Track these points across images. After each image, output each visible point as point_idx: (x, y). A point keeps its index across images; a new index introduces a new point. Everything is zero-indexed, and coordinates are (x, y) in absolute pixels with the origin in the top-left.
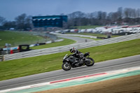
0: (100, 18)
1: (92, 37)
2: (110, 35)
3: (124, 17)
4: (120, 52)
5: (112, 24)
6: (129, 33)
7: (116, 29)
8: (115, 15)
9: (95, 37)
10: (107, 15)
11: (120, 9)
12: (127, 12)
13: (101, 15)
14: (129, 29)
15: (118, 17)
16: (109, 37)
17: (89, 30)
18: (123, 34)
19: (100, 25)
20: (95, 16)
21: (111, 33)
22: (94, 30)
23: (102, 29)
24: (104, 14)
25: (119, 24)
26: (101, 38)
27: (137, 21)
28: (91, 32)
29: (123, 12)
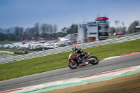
0: (17, 34)
1: (9, 53)
2: (27, 51)
3: (40, 33)
4: (37, 67)
5: (30, 39)
6: (46, 49)
7: (33, 44)
8: (32, 30)
9: (13, 53)
10: (24, 31)
11: (37, 24)
12: (44, 28)
13: (18, 31)
14: (46, 45)
15: (35, 33)
16: (26, 53)
17: (6, 46)
18: (40, 49)
19: (18, 40)
20: (12, 32)
21: (28, 49)
22: (11, 46)
23: (20, 45)
24: (22, 29)
25: (36, 39)
26: (19, 54)
27: (54, 37)
28: (8, 48)
29: (40, 28)
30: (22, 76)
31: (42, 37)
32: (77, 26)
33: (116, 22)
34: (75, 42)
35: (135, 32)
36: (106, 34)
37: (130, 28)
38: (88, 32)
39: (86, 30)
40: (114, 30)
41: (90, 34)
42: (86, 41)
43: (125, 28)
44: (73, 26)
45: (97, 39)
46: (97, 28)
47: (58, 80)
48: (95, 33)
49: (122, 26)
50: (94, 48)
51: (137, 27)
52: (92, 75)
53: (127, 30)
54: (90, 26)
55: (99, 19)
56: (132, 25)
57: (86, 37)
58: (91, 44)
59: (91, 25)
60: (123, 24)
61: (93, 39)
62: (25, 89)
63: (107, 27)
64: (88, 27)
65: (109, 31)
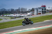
0: (12, 11)
1: (9, 18)
2: (15, 17)
3: (21, 11)
5: (16, 13)
6: (22, 17)
7: (18, 15)
8: (17, 10)
9: (10, 18)
10: (15, 10)
11: (19, 8)
12: (22, 9)
13: (12, 10)
14: (22, 15)
15: (19, 11)
17: (8, 15)
18: (20, 17)
20: (10, 10)
21: (16, 17)
22: (10, 16)
23: (13, 15)
24: (14, 9)
25: (19, 13)
26: (12, 18)
27: (25, 12)
28: (8, 16)
29: (20, 9)
30: (14, 26)
31: (21, 12)
32: (34, 9)
33: (49, 7)
34: (33, 15)
36: (45, 12)
38: (38, 11)
39: (37, 10)
40: (48, 10)
42: (37, 14)
44: (33, 9)
45: (42, 14)
46: (41, 9)
47: (27, 28)
48: (41, 12)
49: (51, 9)
50: (41, 17)
52: (39, 27)
54: (39, 9)
55: (42, 6)
57: (37, 13)
58: (39, 16)
61: (40, 14)
62: (15, 31)
63: (45, 9)
64: (38, 9)
65: (46, 11)
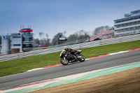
32: (1, 38)
33: (40, 34)
35: (59, 43)
36: (31, 46)
37: (54, 40)
38: (12, 43)
39: (10, 42)
40: (38, 42)
41: (14, 45)
43: (48, 40)
45: (21, 51)
46: (21, 39)
48: (19, 45)
49: (46, 38)
51: (60, 39)
52: (15, 87)
53: (51, 41)
55: (23, 31)
56: (56, 37)
57: (10, 48)
58: (15, 56)
59: (15, 36)
60: (47, 35)
61: (18, 51)
63: (31, 39)
64: (11, 38)
65: (33, 43)
